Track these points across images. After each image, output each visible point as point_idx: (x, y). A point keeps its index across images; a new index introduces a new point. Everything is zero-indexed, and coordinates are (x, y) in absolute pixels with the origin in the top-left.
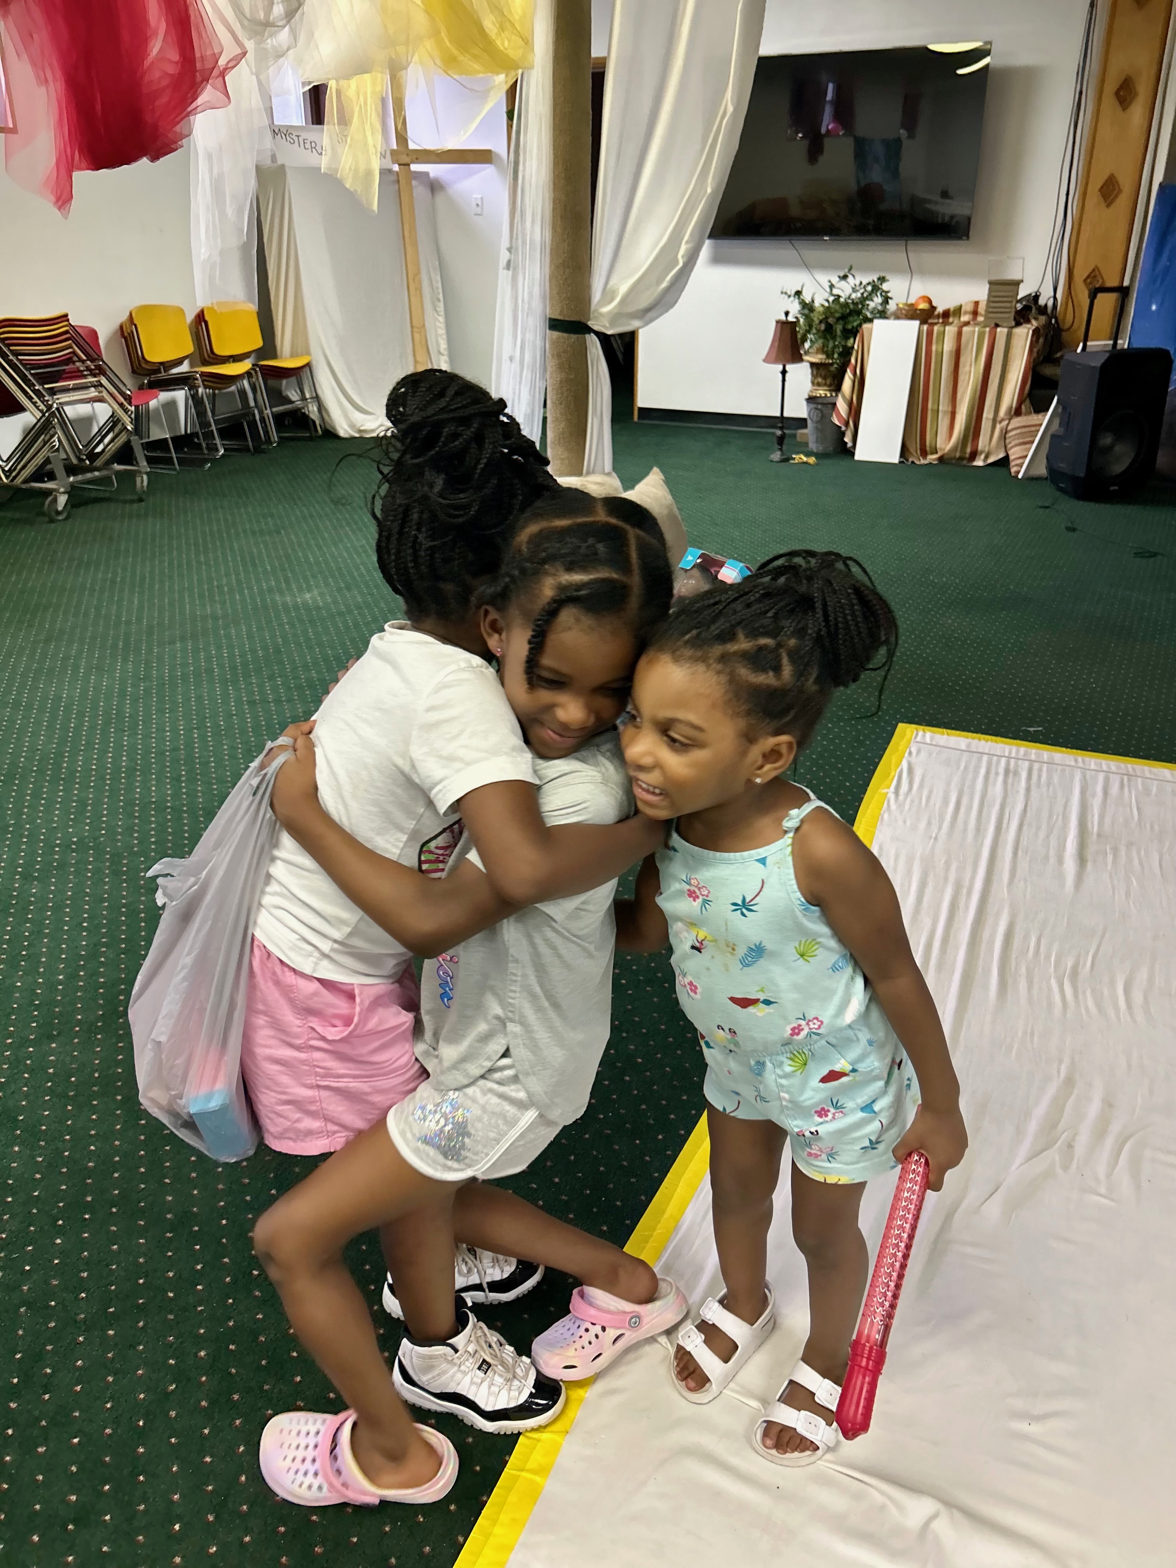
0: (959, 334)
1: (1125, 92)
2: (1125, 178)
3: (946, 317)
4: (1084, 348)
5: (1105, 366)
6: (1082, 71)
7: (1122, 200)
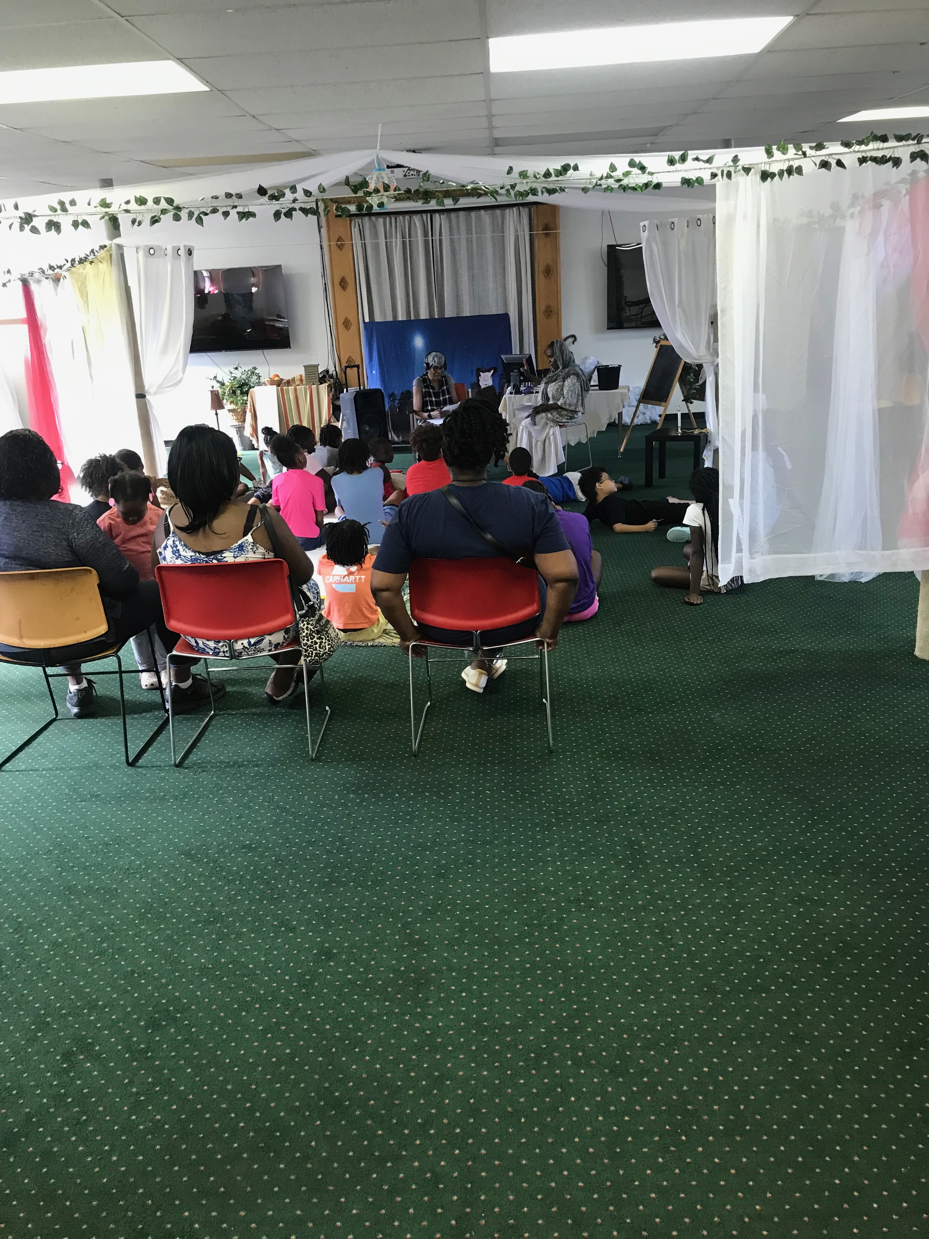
0: (295, 390)
1: (343, 284)
2: (352, 319)
3: (288, 383)
4: (347, 391)
5: (355, 398)
6: (324, 275)
7: (353, 328)
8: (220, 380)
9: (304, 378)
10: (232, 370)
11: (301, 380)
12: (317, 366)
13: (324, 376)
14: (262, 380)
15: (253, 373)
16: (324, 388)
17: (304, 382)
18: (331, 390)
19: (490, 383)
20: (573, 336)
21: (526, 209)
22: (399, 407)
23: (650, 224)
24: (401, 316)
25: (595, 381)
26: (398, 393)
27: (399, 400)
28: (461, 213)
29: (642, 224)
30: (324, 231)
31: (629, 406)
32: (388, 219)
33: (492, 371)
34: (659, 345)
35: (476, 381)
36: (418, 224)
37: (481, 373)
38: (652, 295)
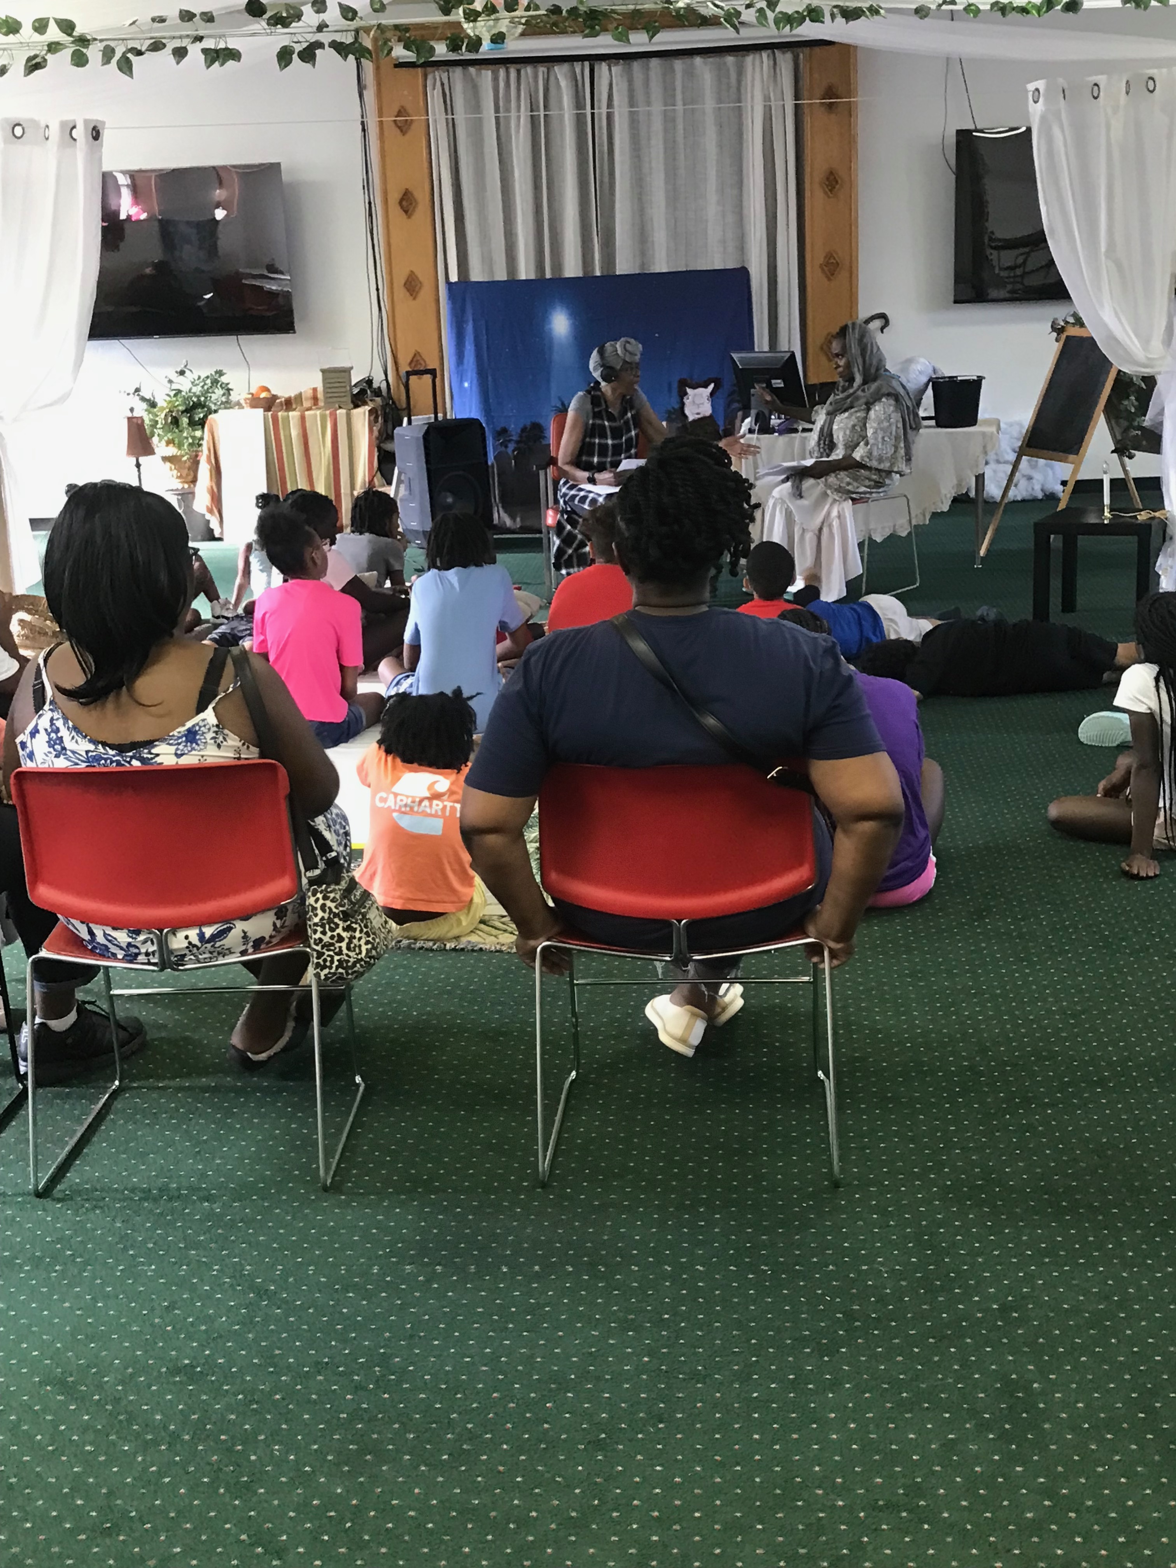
0: (303, 418)
1: (407, 203)
2: (424, 276)
3: (288, 404)
4: (410, 422)
5: (426, 436)
6: (367, 185)
7: (426, 293)
8: (148, 396)
9: (320, 395)
10: (174, 377)
11: (315, 399)
12: (347, 371)
13: (362, 392)
14: (234, 397)
15: (215, 382)
16: (361, 415)
17: (321, 404)
18: (376, 420)
19: (706, 409)
20: (883, 316)
21: (789, 56)
22: (515, 458)
23: (1048, 88)
24: (525, 272)
25: (927, 407)
26: (514, 429)
27: (518, 442)
28: (654, 62)
29: (1031, 87)
30: (370, 95)
31: (998, 462)
32: (502, 73)
33: (712, 385)
34: (1063, 336)
35: (677, 406)
36: (563, 83)
37: (689, 390)
38: (1052, 231)
